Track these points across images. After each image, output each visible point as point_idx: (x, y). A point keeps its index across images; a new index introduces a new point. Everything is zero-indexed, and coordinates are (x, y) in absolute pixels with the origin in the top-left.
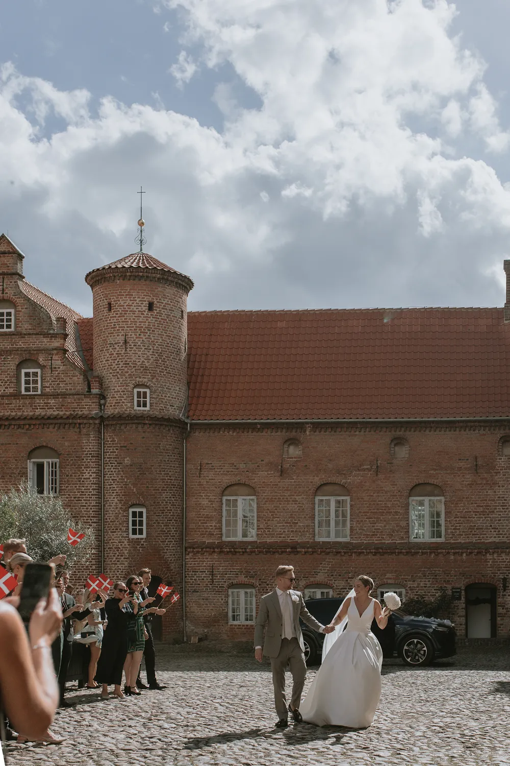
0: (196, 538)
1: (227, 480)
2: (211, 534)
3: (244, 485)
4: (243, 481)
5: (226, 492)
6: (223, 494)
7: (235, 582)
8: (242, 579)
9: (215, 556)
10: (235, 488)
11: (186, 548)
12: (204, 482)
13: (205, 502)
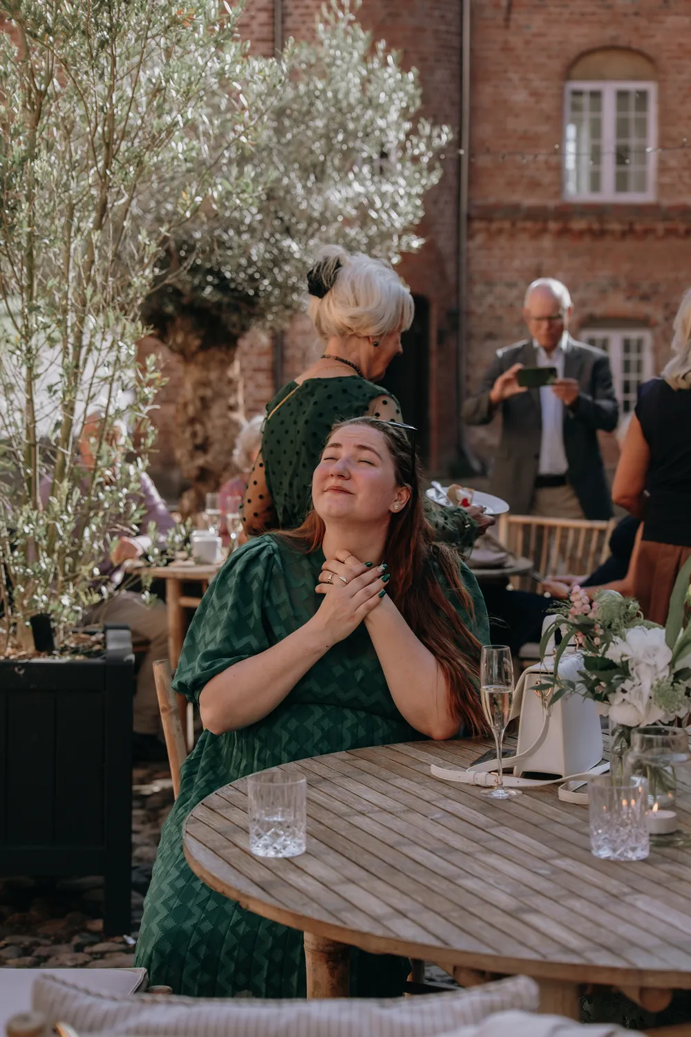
0: (496, 193)
1: (580, 36)
2: (534, 185)
3: (627, 50)
4: (622, 42)
5: (576, 71)
6: (567, 75)
7: (599, 310)
8: (619, 304)
9: (547, 242)
10: (598, 58)
11: (470, 219)
12: (516, 41)
13: (520, 97)
